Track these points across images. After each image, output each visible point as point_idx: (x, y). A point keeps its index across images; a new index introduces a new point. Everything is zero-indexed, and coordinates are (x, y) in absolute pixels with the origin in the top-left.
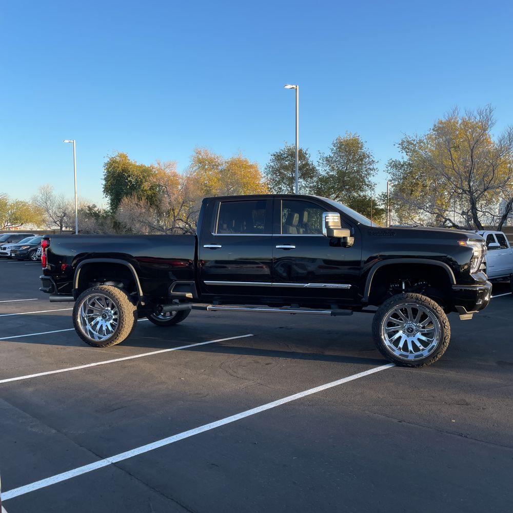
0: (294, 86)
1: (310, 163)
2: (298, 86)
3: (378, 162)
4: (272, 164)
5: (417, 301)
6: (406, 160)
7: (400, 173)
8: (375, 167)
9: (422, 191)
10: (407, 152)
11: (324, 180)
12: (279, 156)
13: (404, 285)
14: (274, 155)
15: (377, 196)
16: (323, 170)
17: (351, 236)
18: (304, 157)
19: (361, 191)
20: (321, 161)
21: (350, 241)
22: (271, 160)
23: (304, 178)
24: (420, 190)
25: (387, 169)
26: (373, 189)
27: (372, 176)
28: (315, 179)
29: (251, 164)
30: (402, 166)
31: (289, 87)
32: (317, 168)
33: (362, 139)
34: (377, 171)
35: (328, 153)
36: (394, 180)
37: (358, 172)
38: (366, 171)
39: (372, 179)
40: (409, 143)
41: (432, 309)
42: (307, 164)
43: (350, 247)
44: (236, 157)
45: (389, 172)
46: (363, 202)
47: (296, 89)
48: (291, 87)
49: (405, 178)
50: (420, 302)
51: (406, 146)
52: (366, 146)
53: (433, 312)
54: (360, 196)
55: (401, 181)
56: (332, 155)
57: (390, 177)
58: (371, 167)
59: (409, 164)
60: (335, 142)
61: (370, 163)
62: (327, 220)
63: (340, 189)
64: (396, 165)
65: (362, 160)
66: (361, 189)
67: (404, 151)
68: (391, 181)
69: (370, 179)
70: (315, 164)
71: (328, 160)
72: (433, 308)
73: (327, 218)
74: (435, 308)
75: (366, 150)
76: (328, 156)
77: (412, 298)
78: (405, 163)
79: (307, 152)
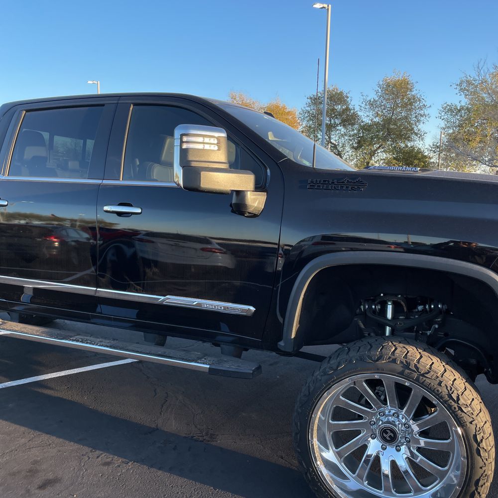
0: (326, 6)
1: (351, 107)
2: (330, 6)
3: (430, 106)
4: (308, 109)
5: (407, 371)
6: (463, 104)
7: (456, 120)
8: (426, 113)
9: (480, 142)
10: (466, 95)
11: (366, 128)
12: (316, 99)
13: (390, 309)
14: (311, 98)
15: (427, 146)
16: (366, 115)
17: (258, 187)
18: (345, 101)
19: (409, 140)
20: (363, 105)
21: (256, 201)
22: (307, 104)
23: (344, 126)
24: (478, 139)
25: (440, 115)
26: (422, 139)
27: (421, 124)
28: (356, 126)
29: (289, 110)
30: (459, 111)
31: (318, 6)
32: (359, 113)
33: (412, 80)
34: (429, 117)
35: (372, 96)
36: (448, 127)
37: (406, 118)
38: (416, 117)
39: (421, 127)
40: (469, 83)
41: (447, 398)
42: (348, 109)
43: (254, 216)
44: (274, 102)
45: (442, 118)
46: (409, 153)
47: (328, 9)
48: (322, 6)
49: (460, 126)
50: (416, 375)
51: (466, 87)
52: (416, 86)
53: (449, 407)
54: (407, 146)
55: (457, 130)
56: (377, 99)
57: (443, 124)
58: (422, 112)
59: (467, 109)
60: (381, 83)
61: (420, 108)
62: (185, 146)
63: (385, 139)
64: (451, 110)
65: (411, 104)
66: (408, 139)
67: (462, 94)
68: (444, 129)
69: (420, 127)
70: (357, 108)
71: (372, 104)
72: (450, 396)
73: (185, 139)
74: (454, 396)
75: (417, 92)
76: (372, 100)
77: (394, 361)
78: (462, 108)
79: (348, 95)
